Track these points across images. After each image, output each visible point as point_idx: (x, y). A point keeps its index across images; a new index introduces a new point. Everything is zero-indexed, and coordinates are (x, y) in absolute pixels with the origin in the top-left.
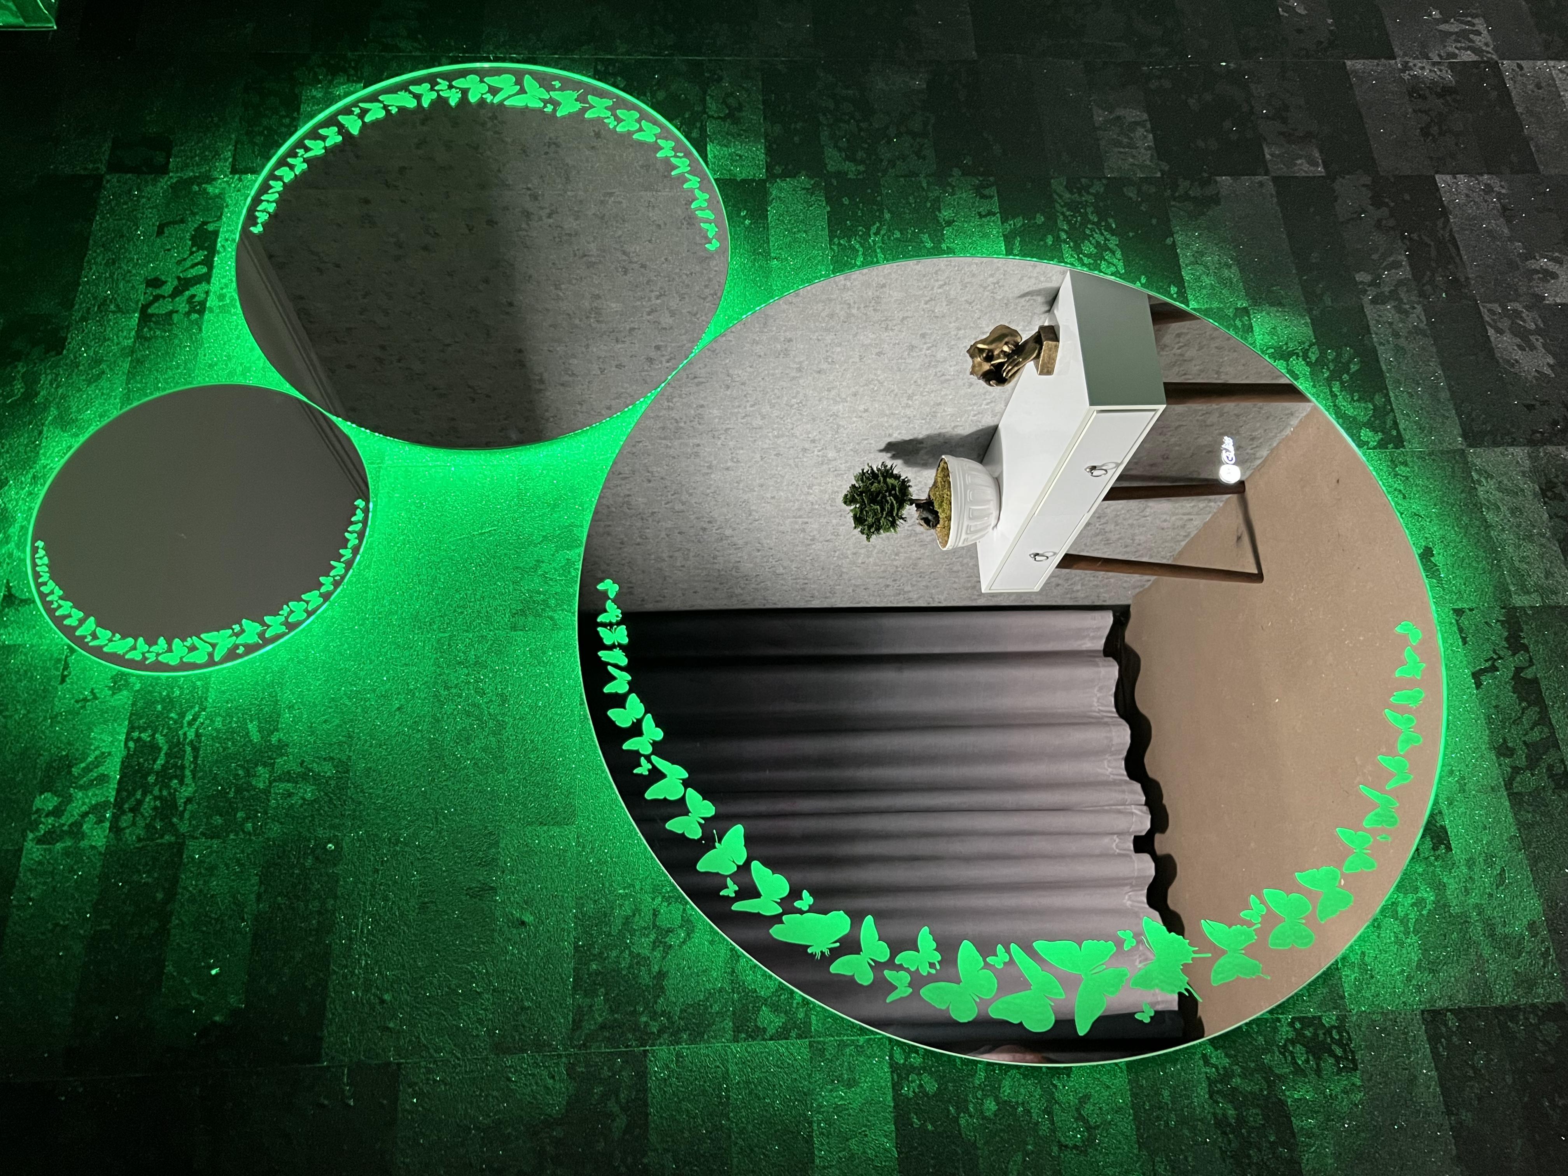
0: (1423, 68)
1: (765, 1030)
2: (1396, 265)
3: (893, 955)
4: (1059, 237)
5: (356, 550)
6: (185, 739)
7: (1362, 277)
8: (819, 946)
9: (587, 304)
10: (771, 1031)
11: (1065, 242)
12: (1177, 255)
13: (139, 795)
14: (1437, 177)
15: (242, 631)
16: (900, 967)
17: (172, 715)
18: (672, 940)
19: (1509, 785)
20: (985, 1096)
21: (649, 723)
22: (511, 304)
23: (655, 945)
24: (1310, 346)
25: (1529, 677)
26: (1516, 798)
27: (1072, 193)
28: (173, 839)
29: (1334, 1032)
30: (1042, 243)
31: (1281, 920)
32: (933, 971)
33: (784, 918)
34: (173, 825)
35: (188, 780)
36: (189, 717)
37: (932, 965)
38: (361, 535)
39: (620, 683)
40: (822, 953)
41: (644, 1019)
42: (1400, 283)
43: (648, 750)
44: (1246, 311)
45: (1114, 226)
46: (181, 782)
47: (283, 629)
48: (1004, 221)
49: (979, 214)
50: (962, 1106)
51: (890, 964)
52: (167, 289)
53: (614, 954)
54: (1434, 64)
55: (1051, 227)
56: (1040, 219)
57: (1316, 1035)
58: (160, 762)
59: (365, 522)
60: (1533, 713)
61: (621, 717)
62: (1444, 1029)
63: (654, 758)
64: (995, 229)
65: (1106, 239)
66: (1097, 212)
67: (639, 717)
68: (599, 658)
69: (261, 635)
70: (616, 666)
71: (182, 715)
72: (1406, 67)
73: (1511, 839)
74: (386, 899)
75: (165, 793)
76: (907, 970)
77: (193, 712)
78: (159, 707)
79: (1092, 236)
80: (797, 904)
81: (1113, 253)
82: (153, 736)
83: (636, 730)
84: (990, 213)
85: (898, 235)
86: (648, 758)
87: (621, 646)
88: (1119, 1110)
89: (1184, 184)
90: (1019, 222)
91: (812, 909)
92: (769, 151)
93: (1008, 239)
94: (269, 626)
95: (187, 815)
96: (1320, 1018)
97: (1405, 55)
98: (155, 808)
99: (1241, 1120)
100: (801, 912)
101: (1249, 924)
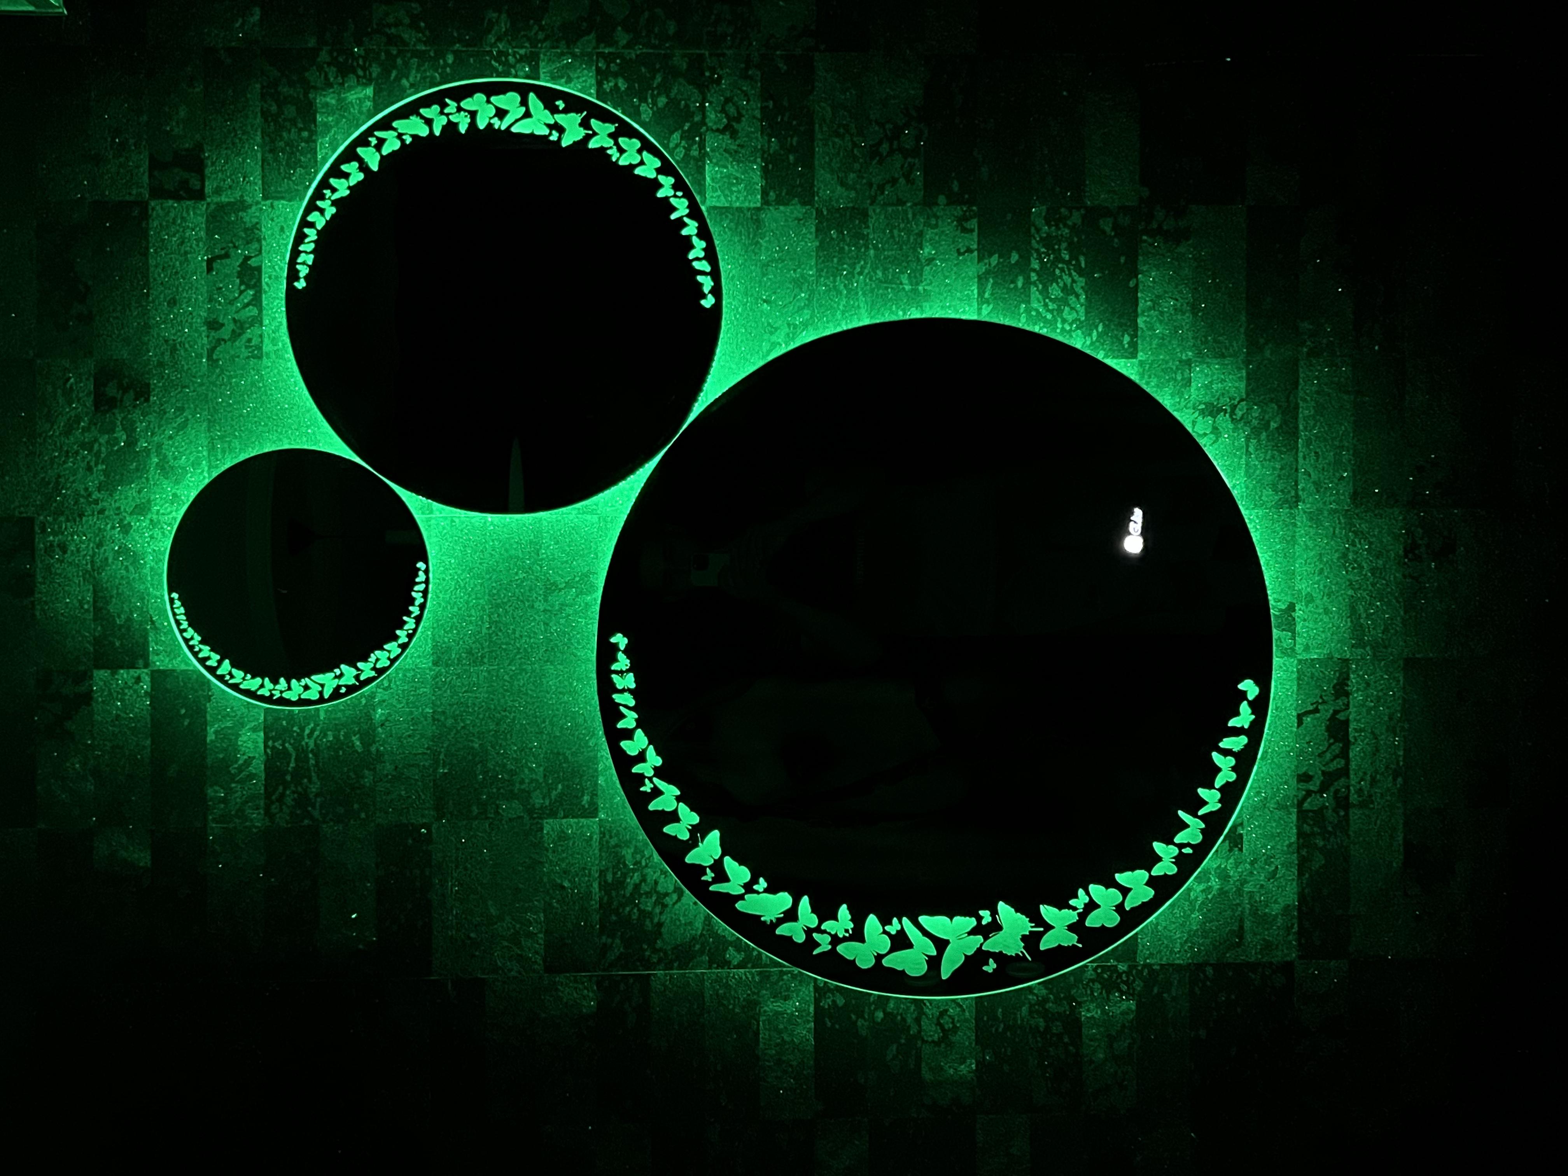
1: (730, 962)
3: (820, 923)
4: (1029, 277)
5: (422, 607)
6: (307, 747)
8: (768, 917)
10: (735, 962)
11: (1035, 284)
12: (1137, 299)
13: (281, 788)
15: (342, 675)
16: (824, 932)
17: (295, 729)
18: (668, 900)
19: (1300, 804)
20: (876, 1009)
21: (651, 752)
23: (656, 904)
24: (1239, 402)
25: (1342, 718)
26: (1302, 815)
27: (1050, 226)
28: (311, 823)
29: (1124, 975)
30: (1012, 286)
31: (1098, 906)
32: (847, 935)
33: (746, 896)
34: (308, 812)
35: (315, 778)
36: (307, 732)
37: (847, 931)
38: (425, 593)
39: (629, 720)
40: (771, 921)
41: (647, 953)
43: (650, 773)
44: (1188, 363)
45: (1083, 265)
46: (310, 781)
47: (373, 674)
48: (980, 259)
49: (958, 250)
50: (860, 1015)
51: (818, 930)
52: (225, 333)
53: (628, 909)
55: (1023, 267)
56: (1015, 257)
57: (1110, 977)
58: (292, 765)
59: (427, 582)
60: (1337, 748)
61: (630, 747)
62: (1202, 975)
63: (655, 780)
64: (972, 268)
65: (1074, 281)
66: (1071, 248)
67: (644, 747)
68: (613, 700)
69: (357, 677)
70: (626, 706)
71: (302, 729)
73: (1290, 845)
74: (466, 869)
75: (300, 789)
76: (829, 934)
77: (310, 727)
78: (284, 723)
79: (1061, 277)
80: (755, 887)
81: (1077, 296)
82: (283, 745)
83: (641, 757)
84: (969, 251)
85: (880, 274)
86: (650, 779)
87: (630, 691)
88: (966, 1020)
89: (1160, 214)
90: (994, 260)
91: (766, 891)
92: (765, 171)
93: (982, 280)
94: (362, 671)
95: (318, 805)
96: (1116, 966)
98: (294, 800)
99: (1047, 1028)
100: (758, 892)
101: (1074, 909)
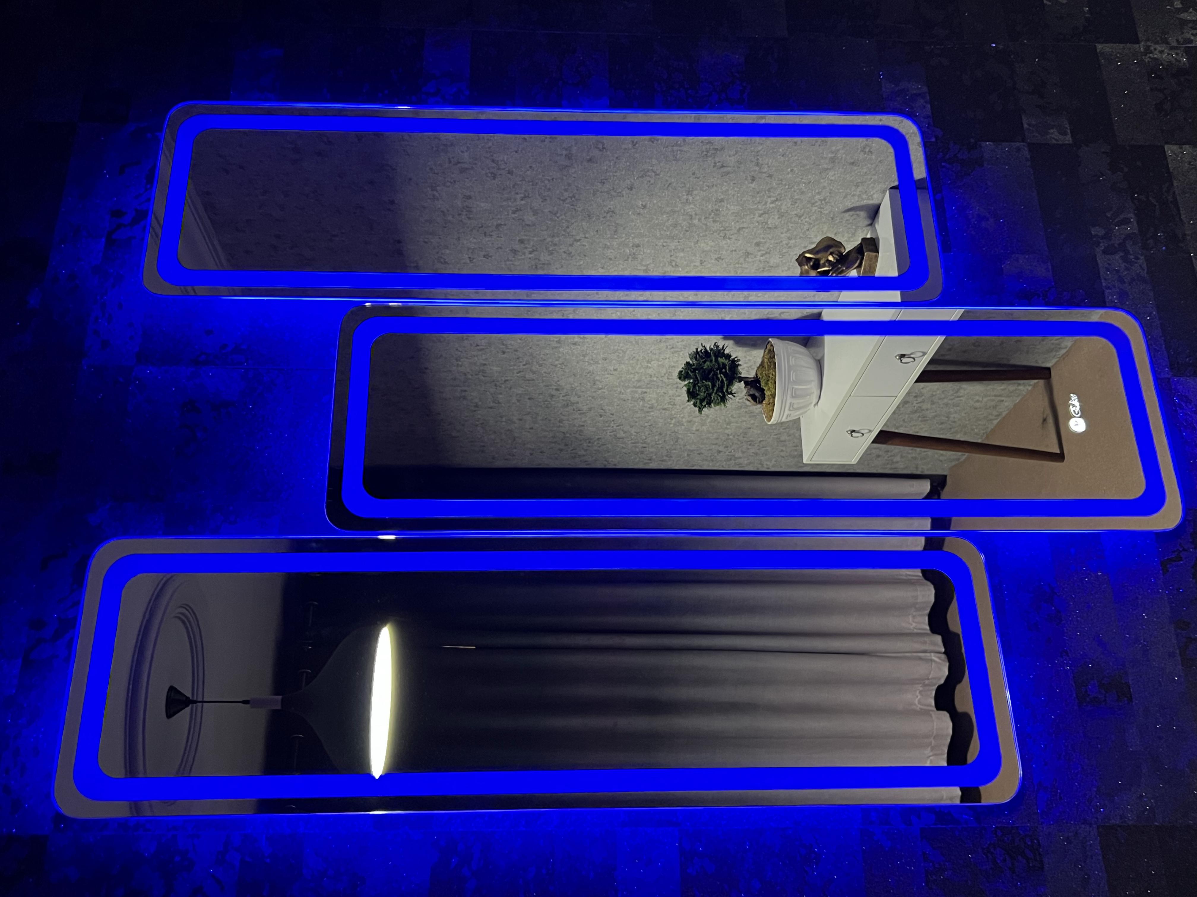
0: (1161, 52)
2: (1127, 222)
7: (1097, 231)
9: (459, 203)
14: (1166, 147)
22: (392, 202)
42: (1129, 236)
54: (1172, 48)
72: (1148, 50)
97: (1148, 40)
